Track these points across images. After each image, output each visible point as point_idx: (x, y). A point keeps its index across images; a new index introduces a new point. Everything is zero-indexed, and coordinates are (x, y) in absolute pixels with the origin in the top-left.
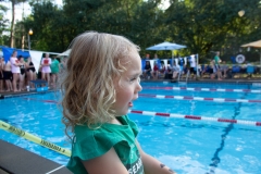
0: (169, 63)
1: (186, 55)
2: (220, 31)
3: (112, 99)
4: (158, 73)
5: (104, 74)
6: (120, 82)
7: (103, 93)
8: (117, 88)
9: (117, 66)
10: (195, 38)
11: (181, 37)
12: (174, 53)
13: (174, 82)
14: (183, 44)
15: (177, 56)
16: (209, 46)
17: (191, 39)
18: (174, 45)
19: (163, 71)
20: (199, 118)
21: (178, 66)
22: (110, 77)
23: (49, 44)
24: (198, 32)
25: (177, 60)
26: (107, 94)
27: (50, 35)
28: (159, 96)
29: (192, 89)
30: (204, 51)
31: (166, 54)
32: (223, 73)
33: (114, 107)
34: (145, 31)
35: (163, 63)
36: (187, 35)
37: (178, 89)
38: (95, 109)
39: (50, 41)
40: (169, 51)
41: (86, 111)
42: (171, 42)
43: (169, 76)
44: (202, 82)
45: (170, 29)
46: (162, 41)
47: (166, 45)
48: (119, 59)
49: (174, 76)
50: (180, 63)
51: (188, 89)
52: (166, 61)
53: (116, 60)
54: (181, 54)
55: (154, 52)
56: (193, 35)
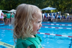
0: (50, 15)
1: (56, 12)
2: (70, 2)
3: (32, 29)
4: (46, 18)
5: (28, 20)
6: (34, 23)
7: (28, 27)
8: (33, 25)
9: (33, 17)
10: (60, 5)
11: (54, 5)
12: (52, 11)
13: (52, 22)
14: (55, 8)
15: (53, 12)
16: (65, 8)
17: (58, 6)
18: (52, 8)
19: (47, 18)
20: (61, 36)
21: (53, 16)
22: (31, 21)
23: (4, 7)
24: (61, 3)
25: (53, 14)
26: (30, 27)
27: (5, 4)
28: (46, 27)
29: (58, 25)
30: (63, 11)
31: (49, 12)
32: (70, 19)
33: (32, 32)
34: (41, 3)
35: (47, 15)
36: (57, 4)
37: (53, 24)
38: (25, 33)
39: (5, 6)
40: (50, 11)
41: (22, 34)
42: (51, 7)
43: (50, 20)
44: (62, 22)
45: (50, 2)
46: (47, 7)
47: (49, 8)
48: (34, 15)
49: (52, 20)
50: (54, 15)
51: (57, 25)
52: (48, 14)
53: (33, 15)
54: (54, 12)
55: (44, 11)
56: (59, 4)
